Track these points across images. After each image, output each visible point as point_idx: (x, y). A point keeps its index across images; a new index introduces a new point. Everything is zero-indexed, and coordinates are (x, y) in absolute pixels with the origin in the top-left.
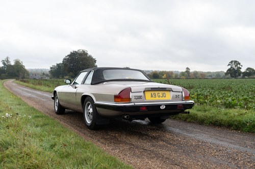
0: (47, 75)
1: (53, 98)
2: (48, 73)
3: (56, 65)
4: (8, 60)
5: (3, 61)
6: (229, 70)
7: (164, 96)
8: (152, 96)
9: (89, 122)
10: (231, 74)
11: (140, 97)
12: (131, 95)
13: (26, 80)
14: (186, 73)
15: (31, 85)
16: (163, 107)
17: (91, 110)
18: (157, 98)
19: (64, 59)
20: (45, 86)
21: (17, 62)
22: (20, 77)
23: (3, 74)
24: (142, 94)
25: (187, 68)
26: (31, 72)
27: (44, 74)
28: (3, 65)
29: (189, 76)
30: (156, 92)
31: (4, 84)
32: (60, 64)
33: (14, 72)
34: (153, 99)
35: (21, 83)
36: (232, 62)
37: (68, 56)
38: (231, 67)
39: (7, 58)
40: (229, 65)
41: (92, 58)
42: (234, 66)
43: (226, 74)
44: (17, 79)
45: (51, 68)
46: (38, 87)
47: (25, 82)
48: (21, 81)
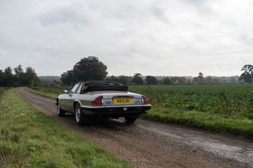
0: (58, 83)
1: (56, 104)
2: (59, 80)
3: (67, 72)
4: (20, 68)
5: (16, 69)
6: (243, 74)
7: (127, 101)
8: (118, 102)
9: (78, 120)
10: (245, 79)
11: (109, 102)
12: (103, 101)
13: (37, 87)
14: (199, 79)
15: (42, 93)
16: (125, 109)
17: (79, 112)
18: (122, 103)
19: (75, 66)
20: (55, 94)
21: (29, 70)
22: (32, 85)
23: (16, 82)
24: (111, 100)
25: (200, 73)
26: (43, 80)
27: (55, 81)
28: (15, 73)
29: (202, 81)
30: (122, 99)
31: (17, 93)
32: (71, 71)
33: (26, 79)
34: (119, 103)
35: (33, 91)
36: (246, 66)
37: (79, 63)
38: (246, 72)
39: (20, 66)
40: (243, 69)
41: (103, 65)
42: (248, 71)
43: (240, 78)
44: (29, 87)
45: (62, 75)
46: (48, 95)
47: (36, 89)
48: (33, 89)
